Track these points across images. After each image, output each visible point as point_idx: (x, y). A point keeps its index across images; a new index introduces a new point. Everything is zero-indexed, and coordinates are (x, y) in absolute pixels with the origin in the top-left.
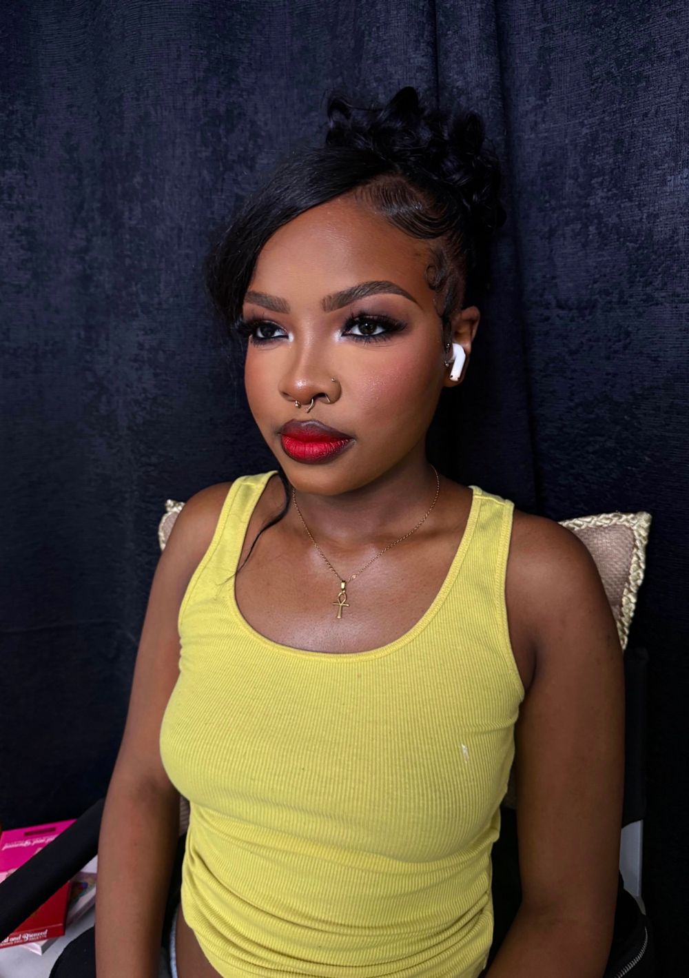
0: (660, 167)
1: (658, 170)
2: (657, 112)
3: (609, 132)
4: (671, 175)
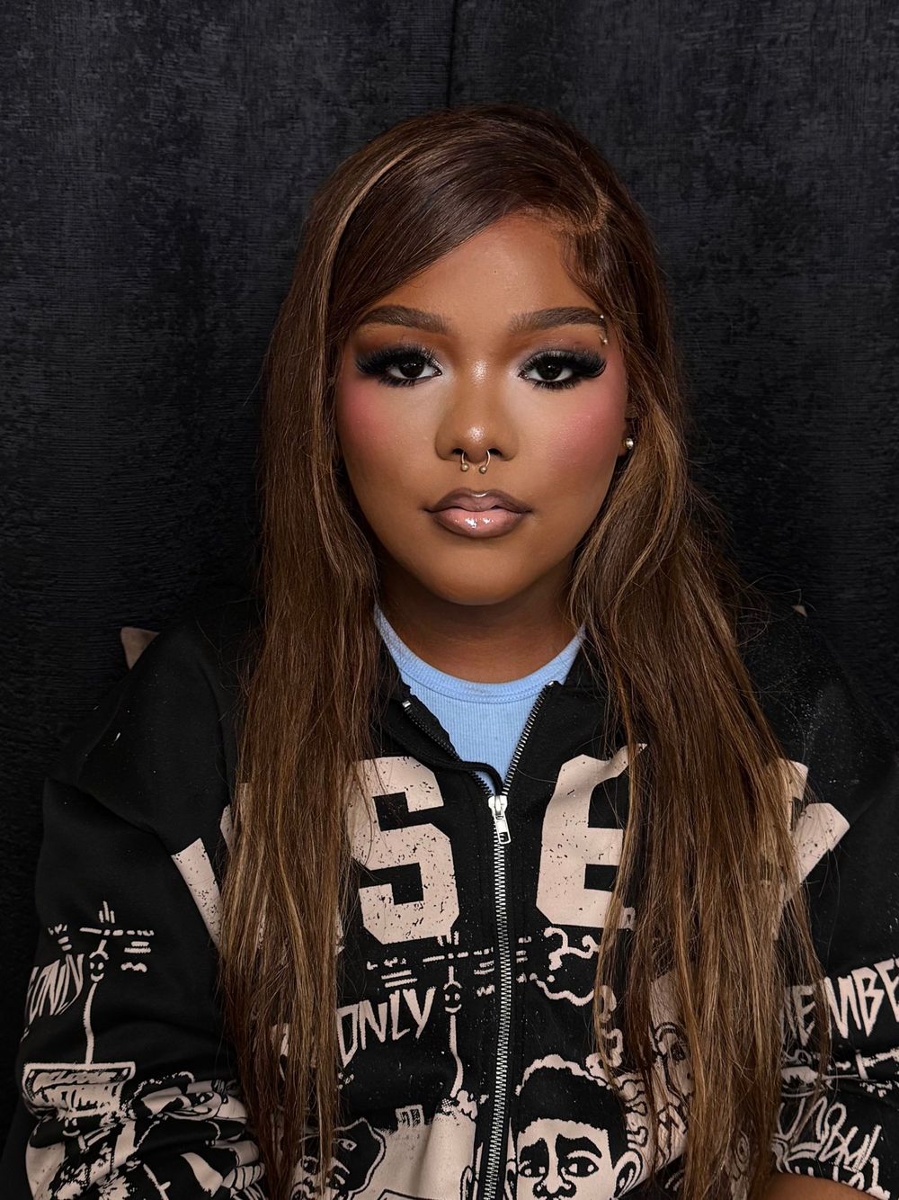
1: (790, 110)
2: (787, 40)
3: (721, 54)
4: (806, 118)
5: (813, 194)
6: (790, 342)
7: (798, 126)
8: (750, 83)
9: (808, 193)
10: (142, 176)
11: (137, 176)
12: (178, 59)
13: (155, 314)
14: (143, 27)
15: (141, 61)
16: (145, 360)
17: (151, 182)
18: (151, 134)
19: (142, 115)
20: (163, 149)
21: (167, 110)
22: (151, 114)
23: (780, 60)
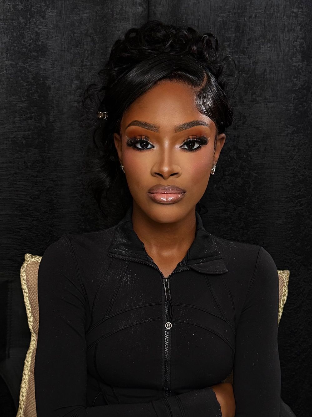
0: (258, 41)
1: (257, 42)
2: (256, 16)
3: (233, 22)
4: (263, 45)
5: (266, 73)
6: (258, 128)
7: (259, 48)
8: (243, 32)
9: (264, 73)
10: (23, 63)
11: (21, 63)
12: (36, 21)
13: (29, 114)
14: (23, 9)
15: (22, 21)
16: (25, 131)
17: (26, 65)
18: (26, 48)
19: (22, 41)
20: (31, 54)
21: (32, 40)
22: (26, 41)
23: (253, 24)
